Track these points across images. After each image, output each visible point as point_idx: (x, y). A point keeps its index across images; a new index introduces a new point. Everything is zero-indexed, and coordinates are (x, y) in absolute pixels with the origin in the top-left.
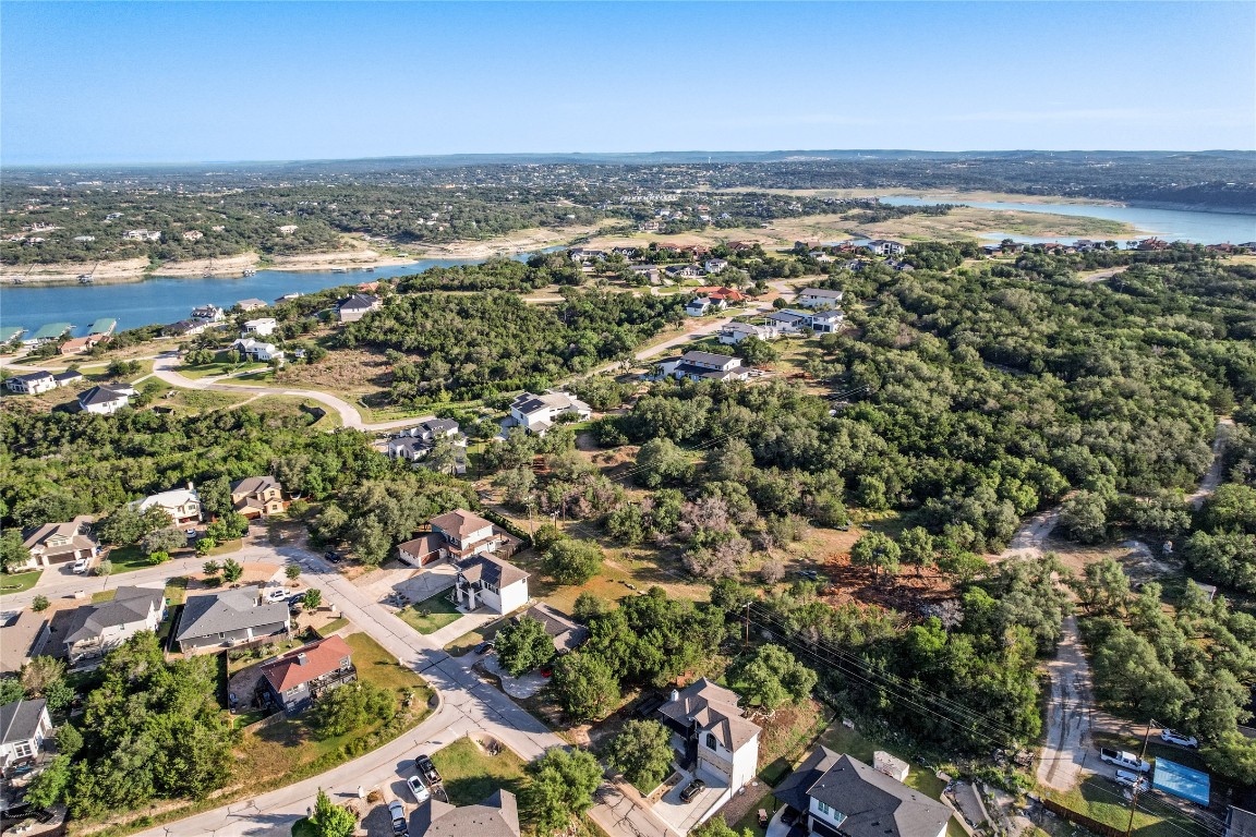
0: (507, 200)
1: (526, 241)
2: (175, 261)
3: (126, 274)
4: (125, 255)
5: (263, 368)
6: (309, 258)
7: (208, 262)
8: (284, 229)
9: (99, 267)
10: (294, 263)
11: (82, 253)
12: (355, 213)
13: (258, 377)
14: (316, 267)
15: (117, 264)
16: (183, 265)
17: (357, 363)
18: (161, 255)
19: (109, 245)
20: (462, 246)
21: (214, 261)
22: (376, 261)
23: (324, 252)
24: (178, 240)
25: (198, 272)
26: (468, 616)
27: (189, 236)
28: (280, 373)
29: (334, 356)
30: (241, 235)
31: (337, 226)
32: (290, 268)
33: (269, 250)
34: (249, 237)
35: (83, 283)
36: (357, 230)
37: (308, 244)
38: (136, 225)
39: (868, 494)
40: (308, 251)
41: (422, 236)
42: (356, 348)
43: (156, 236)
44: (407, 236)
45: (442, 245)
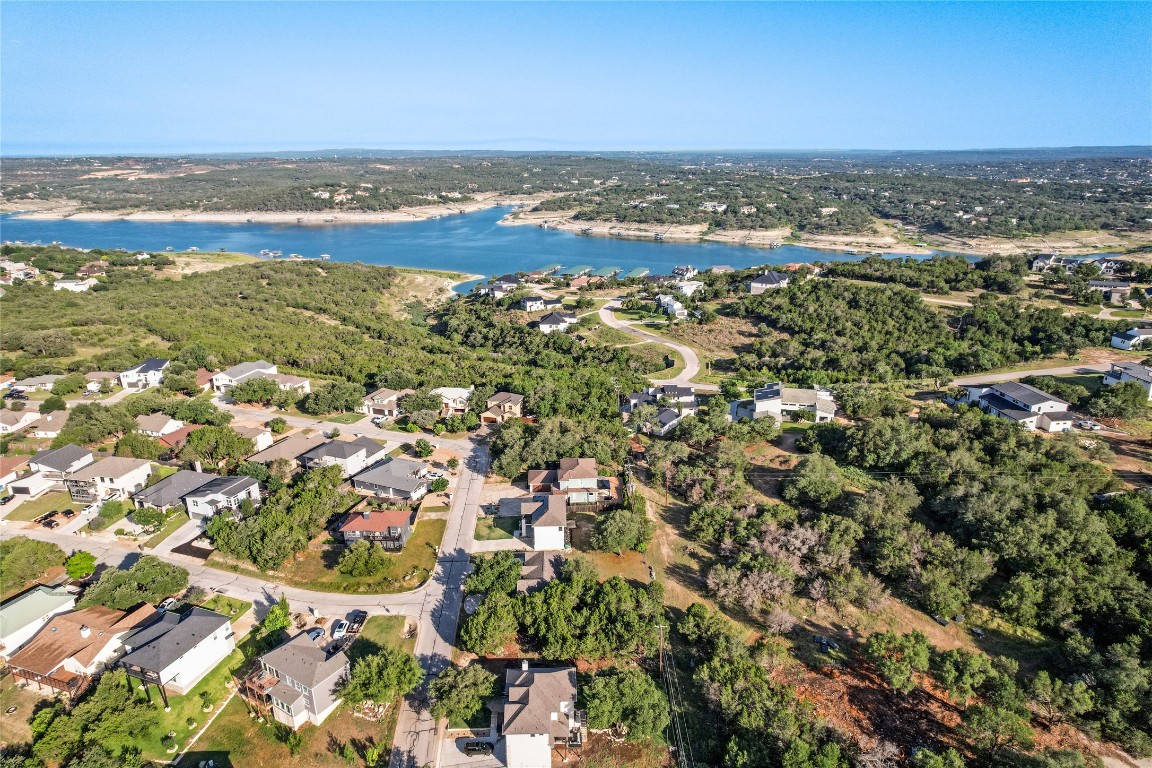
0: (1082, 198)
1: (1068, 244)
2: (724, 229)
3: (687, 236)
4: (694, 221)
5: (663, 321)
6: (832, 238)
7: (747, 232)
8: (825, 211)
9: (672, 229)
10: (816, 241)
11: (664, 217)
12: (901, 201)
13: (657, 327)
14: (833, 247)
15: (685, 227)
16: (729, 233)
17: (734, 331)
18: (718, 224)
19: (687, 212)
20: (986, 242)
21: (752, 232)
22: (889, 247)
23: (846, 234)
24: (736, 213)
25: (737, 240)
26: (515, 539)
27: (745, 210)
28: (673, 326)
29: (723, 320)
30: (787, 213)
31: (880, 212)
32: (811, 245)
33: (802, 227)
34: (792, 215)
35: (657, 240)
36: (895, 217)
37: (836, 225)
38: (712, 198)
39: (1008, 597)
40: (833, 232)
41: (950, 228)
42: (744, 317)
43: (721, 208)
44: (938, 227)
45: (966, 240)
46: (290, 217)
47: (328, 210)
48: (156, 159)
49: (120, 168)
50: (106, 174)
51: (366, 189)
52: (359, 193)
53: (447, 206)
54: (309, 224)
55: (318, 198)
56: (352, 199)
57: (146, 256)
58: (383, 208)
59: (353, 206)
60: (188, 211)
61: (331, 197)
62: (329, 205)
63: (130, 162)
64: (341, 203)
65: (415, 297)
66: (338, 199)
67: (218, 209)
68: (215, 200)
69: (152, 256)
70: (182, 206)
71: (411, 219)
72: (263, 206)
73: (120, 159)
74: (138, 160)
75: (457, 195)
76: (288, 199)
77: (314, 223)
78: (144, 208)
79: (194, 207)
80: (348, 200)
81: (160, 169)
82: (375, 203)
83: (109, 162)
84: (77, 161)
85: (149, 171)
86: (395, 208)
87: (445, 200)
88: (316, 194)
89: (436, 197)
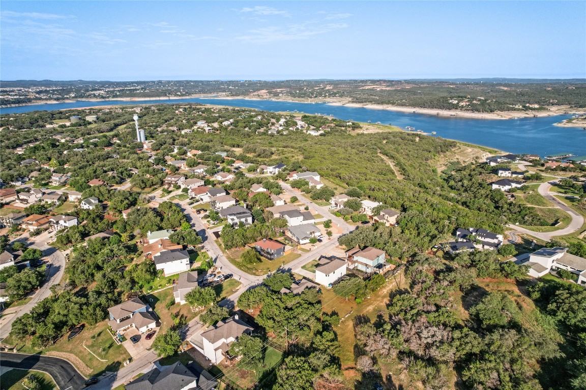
5: (578, 197)
13: (573, 200)
28: (582, 202)
46: (434, 112)
47: (454, 110)
48: (393, 81)
49: (377, 85)
50: (370, 87)
51: (480, 100)
52: (474, 102)
53: (527, 112)
54: (443, 116)
55: (451, 103)
56: (469, 105)
57: (350, 123)
58: (484, 111)
59: (468, 108)
60: (390, 105)
61: (458, 103)
62: (456, 107)
63: (382, 82)
64: (462, 106)
65: (457, 159)
66: (461, 104)
67: (403, 105)
68: (404, 101)
69: (353, 124)
70: (388, 103)
71: (498, 118)
72: (423, 106)
73: (378, 81)
74: (385, 81)
75: (536, 106)
76: (435, 102)
77: (445, 115)
78: (374, 102)
79: (393, 104)
80: (466, 105)
81: (392, 85)
82: (480, 108)
83: (374, 82)
84: (362, 81)
85: (388, 86)
86: (492, 111)
87: (526, 109)
88: (451, 101)
89: (521, 107)
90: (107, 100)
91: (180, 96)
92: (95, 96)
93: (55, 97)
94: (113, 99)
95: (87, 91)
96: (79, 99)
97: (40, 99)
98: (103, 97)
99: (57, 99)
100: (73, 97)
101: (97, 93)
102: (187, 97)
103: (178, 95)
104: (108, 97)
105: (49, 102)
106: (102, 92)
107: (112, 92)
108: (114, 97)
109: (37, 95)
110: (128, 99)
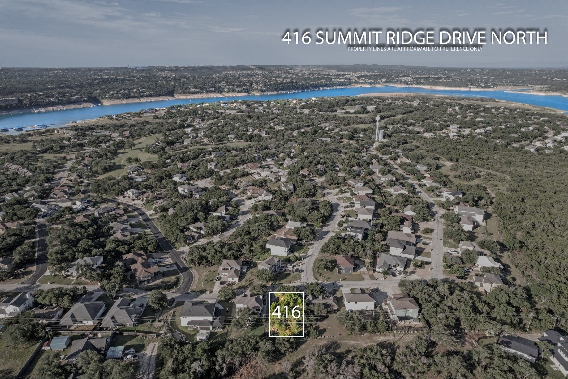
90: (410, 86)
91: (482, 87)
92: (401, 82)
93: (369, 81)
94: (416, 86)
95: (397, 77)
96: (388, 84)
97: (358, 83)
98: (407, 84)
99: (370, 84)
100: (384, 82)
101: (404, 79)
102: (491, 90)
103: (481, 86)
104: (412, 84)
105: (364, 86)
106: (409, 78)
107: (418, 79)
108: (417, 84)
109: (357, 80)
110: (429, 87)
